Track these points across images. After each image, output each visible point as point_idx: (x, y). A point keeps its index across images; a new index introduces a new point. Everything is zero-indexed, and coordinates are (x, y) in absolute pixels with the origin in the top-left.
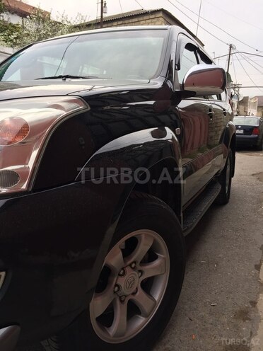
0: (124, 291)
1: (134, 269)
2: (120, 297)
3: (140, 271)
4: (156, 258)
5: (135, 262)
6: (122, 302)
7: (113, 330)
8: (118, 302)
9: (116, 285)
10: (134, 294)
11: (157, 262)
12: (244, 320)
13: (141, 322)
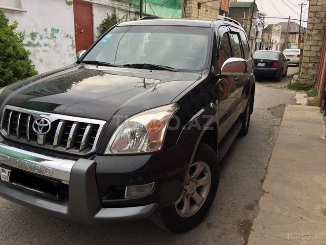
0: (189, 192)
1: (193, 181)
2: (186, 195)
3: (196, 182)
4: (204, 176)
5: (194, 178)
6: (187, 197)
7: (183, 211)
8: (185, 198)
9: (185, 189)
10: (193, 194)
11: (205, 178)
12: (251, 210)
13: (196, 208)
